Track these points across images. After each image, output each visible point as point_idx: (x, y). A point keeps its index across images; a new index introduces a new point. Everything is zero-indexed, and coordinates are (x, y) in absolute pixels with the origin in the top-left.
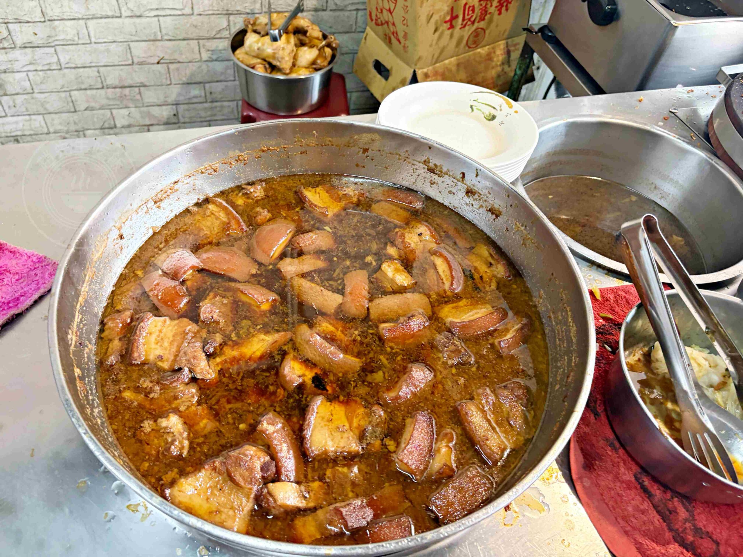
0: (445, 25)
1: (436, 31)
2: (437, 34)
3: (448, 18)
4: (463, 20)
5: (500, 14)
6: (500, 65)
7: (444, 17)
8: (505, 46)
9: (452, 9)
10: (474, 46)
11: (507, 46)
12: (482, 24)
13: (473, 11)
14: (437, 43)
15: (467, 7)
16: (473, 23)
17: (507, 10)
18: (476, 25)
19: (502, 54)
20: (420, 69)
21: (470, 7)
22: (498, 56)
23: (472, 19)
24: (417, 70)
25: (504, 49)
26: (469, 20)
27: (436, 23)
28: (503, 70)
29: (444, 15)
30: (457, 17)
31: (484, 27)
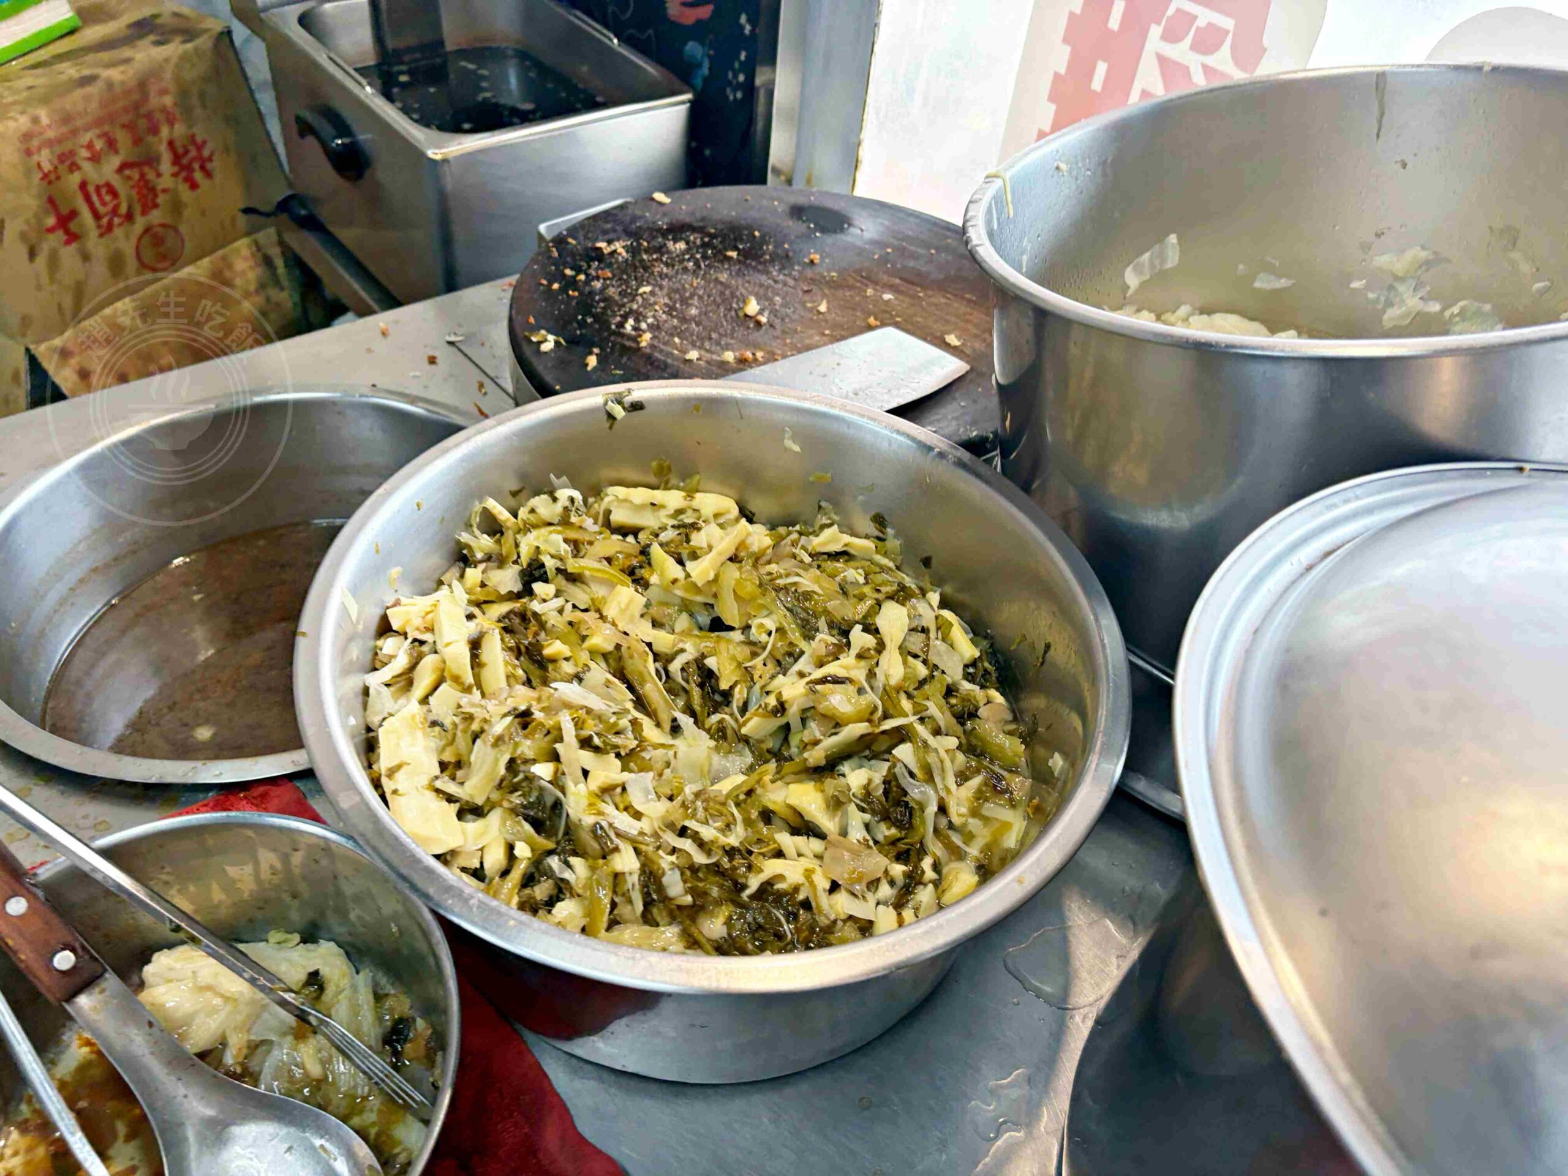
0: (51, 237)
1: (32, 254)
2: (41, 260)
3: (51, 221)
4: (97, 216)
5: (194, 186)
6: (257, 291)
7: (39, 221)
8: (254, 249)
9: (51, 201)
10: (167, 264)
11: (259, 249)
12: (156, 217)
13: (114, 193)
14: (52, 280)
15: (91, 189)
16: (129, 217)
17: (208, 174)
18: (140, 223)
19: (251, 268)
20: (39, 342)
21: (98, 189)
22: (243, 273)
23: (123, 209)
24: (32, 347)
25: (253, 255)
26: (115, 211)
27: (23, 236)
28: (268, 300)
29: (36, 216)
30: (74, 214)
31: (168, 220)
